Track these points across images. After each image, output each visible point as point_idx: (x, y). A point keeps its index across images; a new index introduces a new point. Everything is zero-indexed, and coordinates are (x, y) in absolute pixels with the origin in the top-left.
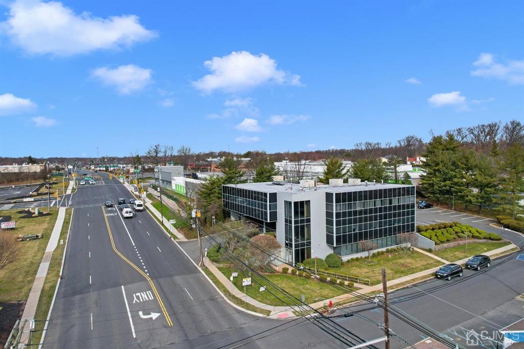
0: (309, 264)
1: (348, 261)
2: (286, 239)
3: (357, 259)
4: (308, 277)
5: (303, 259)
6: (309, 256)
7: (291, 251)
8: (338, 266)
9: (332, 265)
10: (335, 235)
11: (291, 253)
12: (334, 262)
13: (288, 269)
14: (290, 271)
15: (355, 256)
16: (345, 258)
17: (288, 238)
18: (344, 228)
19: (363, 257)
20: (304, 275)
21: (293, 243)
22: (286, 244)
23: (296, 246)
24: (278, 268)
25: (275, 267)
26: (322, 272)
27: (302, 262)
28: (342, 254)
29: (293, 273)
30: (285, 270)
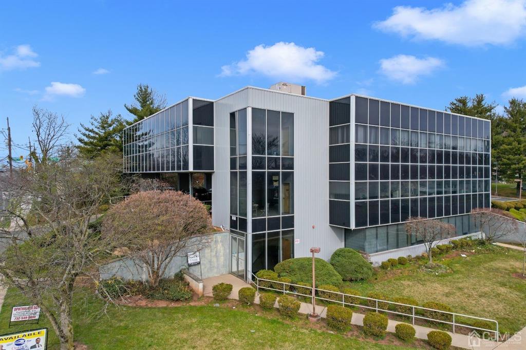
0: (291, 271)
1: (384, 266)
2: (233, 211)
3: (401, 262)
4: (289, 313)
5: (274, 260)
6: (289, 253)
7: (243, 239)
8: (365, 276)
9: (349, 276)
10: (353, 201)
11: (243, 245)
12: (353, 267)
13: (229, 288)
14: (235, 294)
15: (395, 254)
16: (377, 259)
17: (237, 206)
18: (373, 186)
19: (413, 256)
20: (276, 305)
21: (249, 218)
22: (233, 224)
23: (257, 225)
24: (201, 285)
25: (193, 283)
26: (330, 295)
27: (271, 268)
28: (367, 250)
29: (245, 299)
30: (221, 292)
